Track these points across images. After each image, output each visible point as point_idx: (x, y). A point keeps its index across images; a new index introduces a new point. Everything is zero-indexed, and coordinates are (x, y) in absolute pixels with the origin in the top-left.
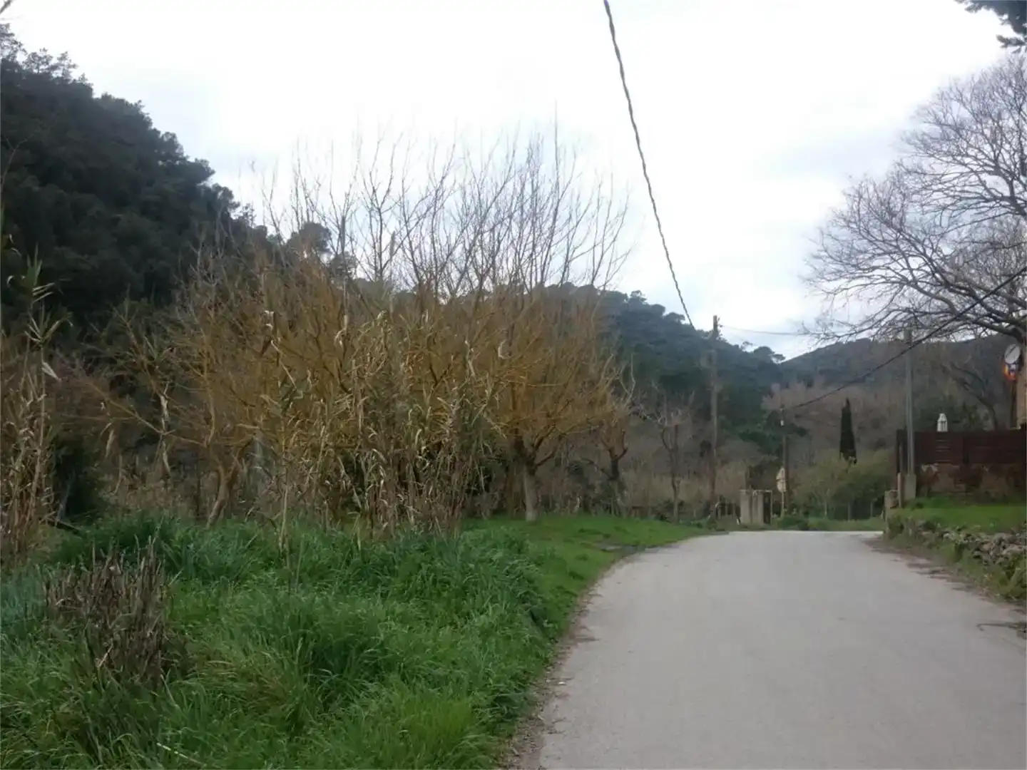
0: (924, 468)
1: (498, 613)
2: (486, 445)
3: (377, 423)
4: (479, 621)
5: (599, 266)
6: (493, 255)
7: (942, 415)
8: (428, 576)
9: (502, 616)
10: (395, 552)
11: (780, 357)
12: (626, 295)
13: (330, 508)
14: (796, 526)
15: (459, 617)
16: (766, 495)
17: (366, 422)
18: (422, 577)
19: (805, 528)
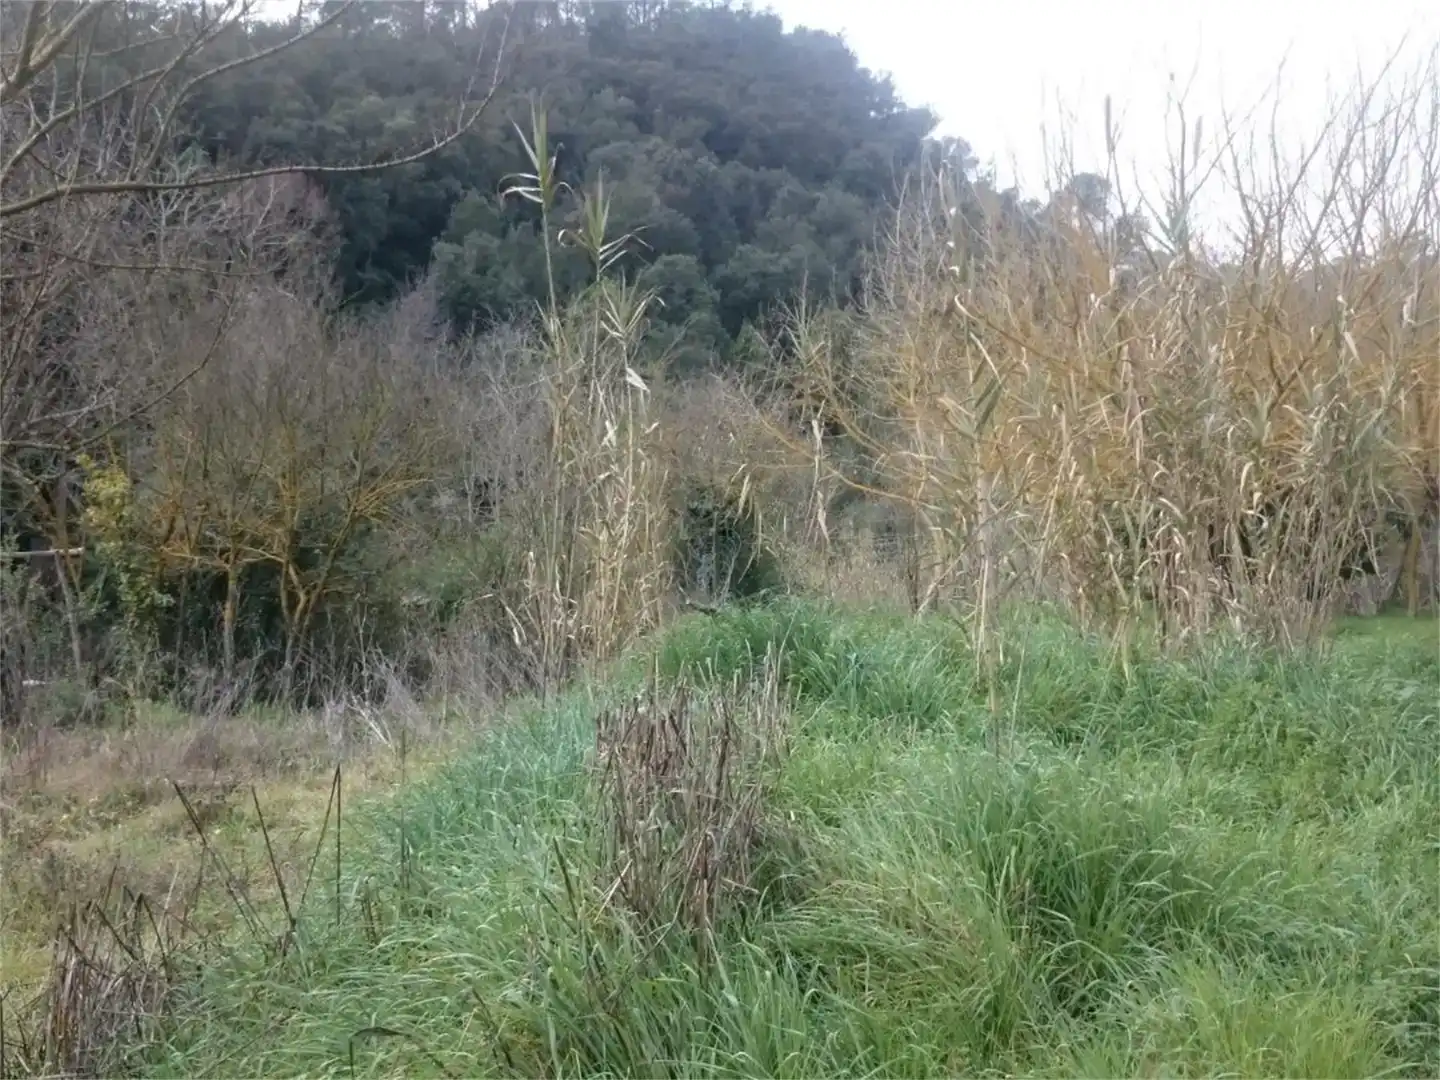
1: (1412, 803)
2: (1381, 487)
3: (1168, 455)
4: (1375, 819)
8: (1270, 725)
9: (1421, 814)
10: (1205, 678)
13: (1090, 597)
15: (1332, 805)
17: (1149, 453)
18: (1259, 725)
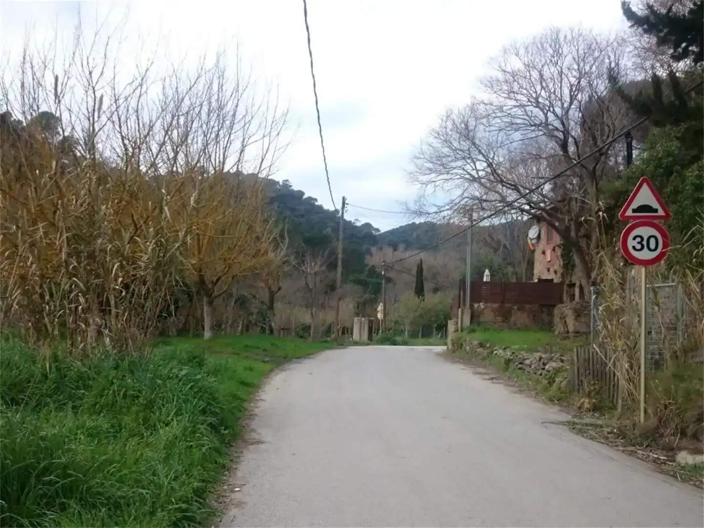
0: (476, 305)
1: (182, 424)
2: (177, 278)
3: (78, 257)
4: (165, 433)
5: (267, 152)
6: (186, 135)
7: (487, 271)
8: (119, 391)
9: (185, 429)
10: (90, 369)
11: (377, 230)
12: (278, 183)
13: (35, 328)
14: (388, 342)
15: (145, 428)
16: (371, 322)
17: (69, 255)
18: (114, 391)
19: (394, 343)
